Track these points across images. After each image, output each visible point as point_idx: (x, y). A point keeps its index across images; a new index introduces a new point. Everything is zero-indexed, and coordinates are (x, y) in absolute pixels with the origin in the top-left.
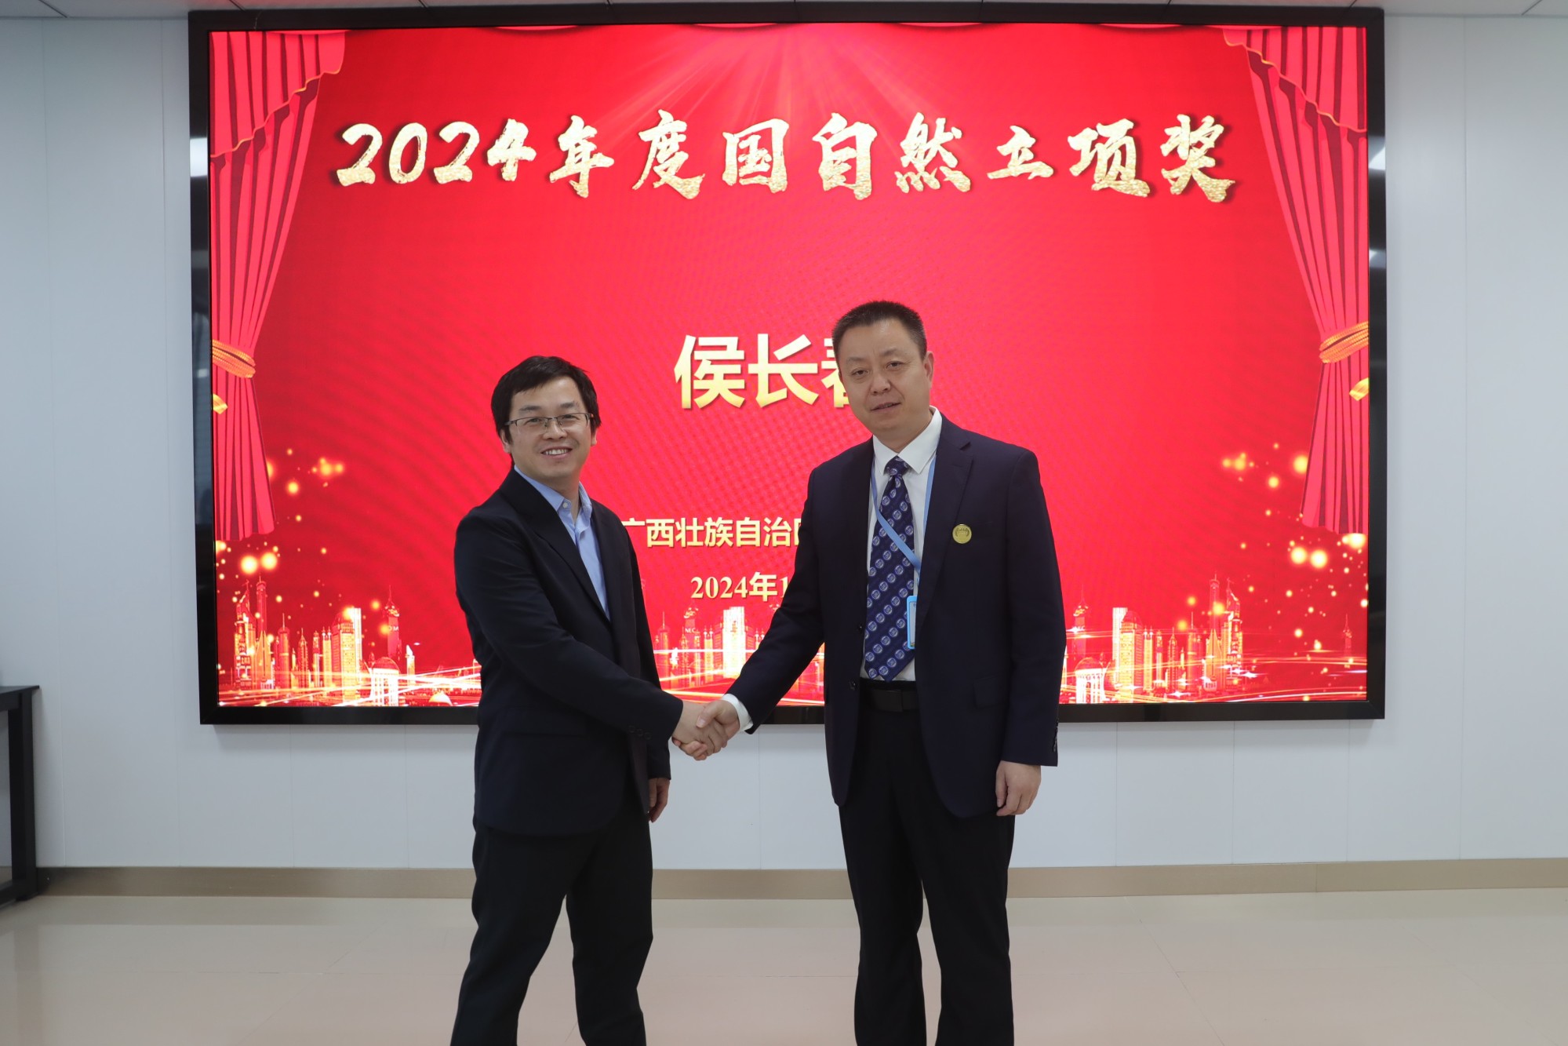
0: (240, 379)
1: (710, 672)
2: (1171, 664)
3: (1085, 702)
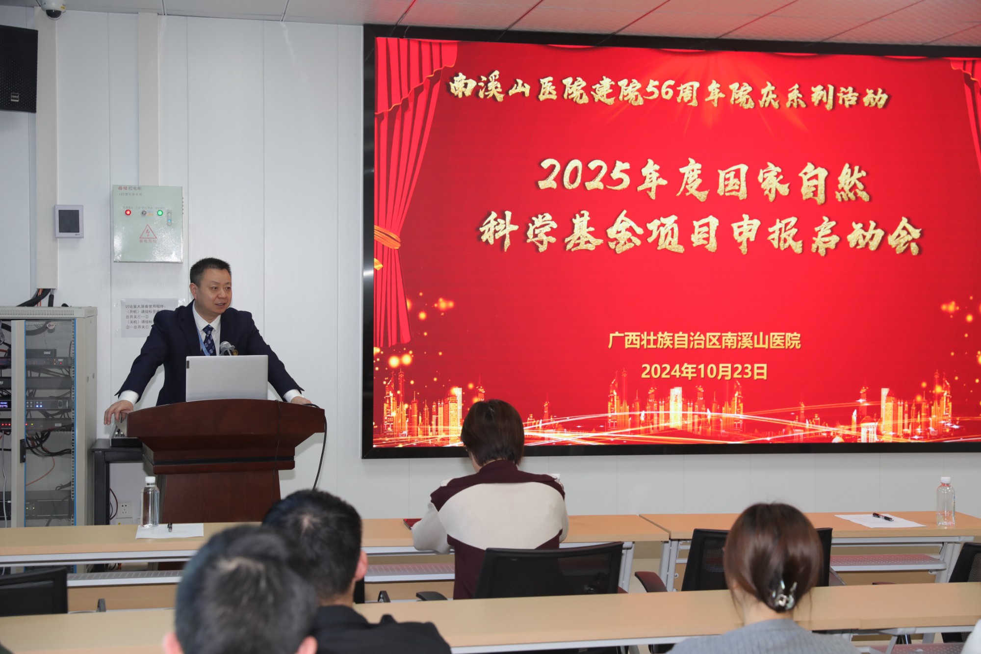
0: (391, 249)
1: (662, 424)
2: (913, 420)
3: (866, 442)
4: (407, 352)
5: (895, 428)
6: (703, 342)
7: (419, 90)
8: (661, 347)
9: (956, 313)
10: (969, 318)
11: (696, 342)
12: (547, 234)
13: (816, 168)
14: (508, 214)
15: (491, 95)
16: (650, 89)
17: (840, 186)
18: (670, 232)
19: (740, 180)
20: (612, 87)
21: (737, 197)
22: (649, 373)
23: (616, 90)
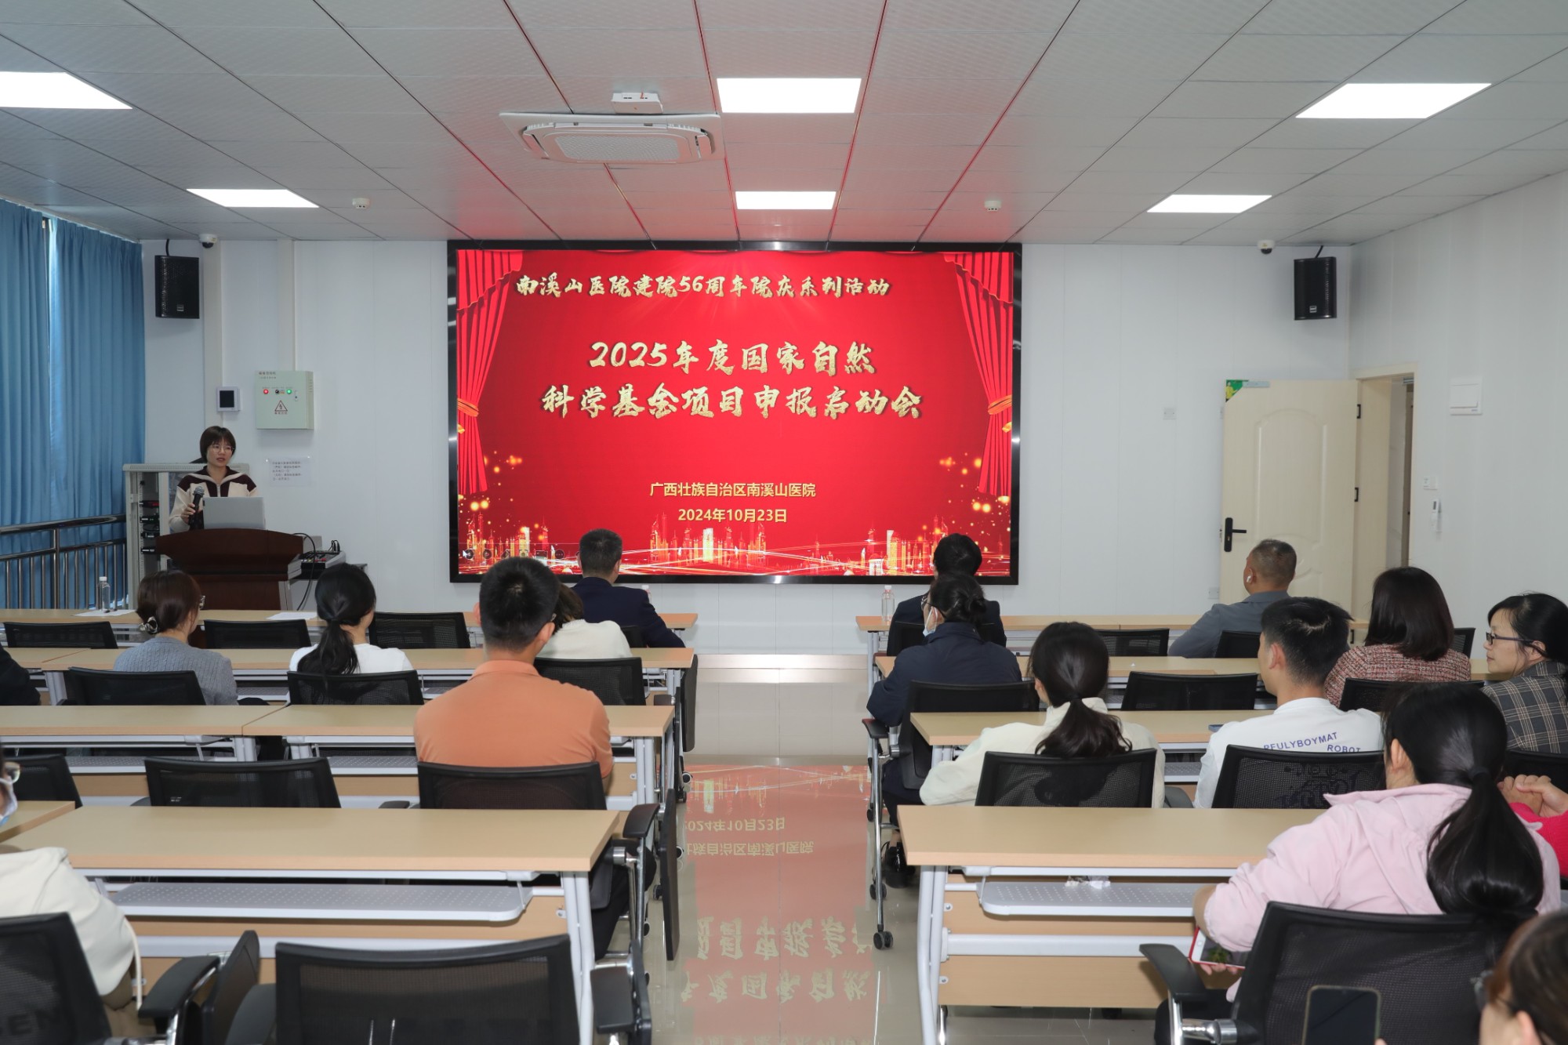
0: (471, 417)
1: (697, 559)
2: (915, 557)
3: (873, 575)
4: (485, 499)
5: (899, 564)
6: (730, 491)
7: (492, 291)
8: (695, 495)
9: (952, 467)
10: (965, 471)
11: (725, 491)
12: (598, 403)
13: (827, 346)
14: (566, 388)
15: (550, 292)
16: (682, 283)
17: (848, 361)
18: (701, 401)
19: (761, 357)
20: (650, 283)
21: (759, 371)
22: (685, 516)
23: (654, 285)
